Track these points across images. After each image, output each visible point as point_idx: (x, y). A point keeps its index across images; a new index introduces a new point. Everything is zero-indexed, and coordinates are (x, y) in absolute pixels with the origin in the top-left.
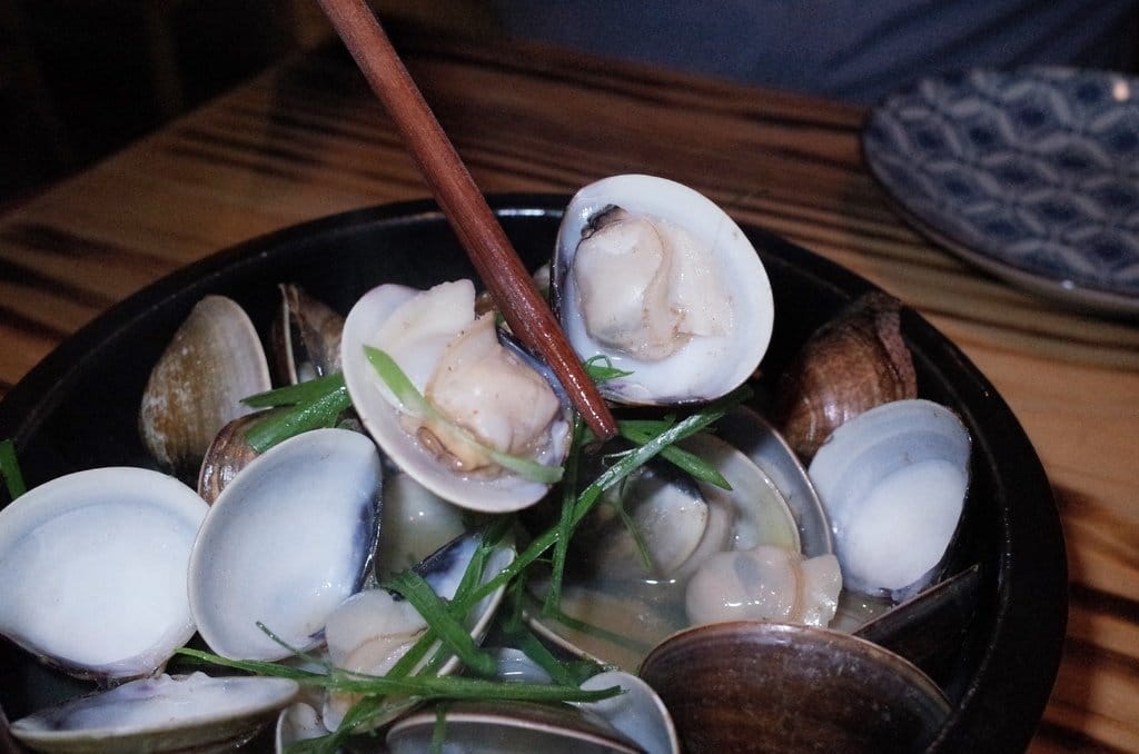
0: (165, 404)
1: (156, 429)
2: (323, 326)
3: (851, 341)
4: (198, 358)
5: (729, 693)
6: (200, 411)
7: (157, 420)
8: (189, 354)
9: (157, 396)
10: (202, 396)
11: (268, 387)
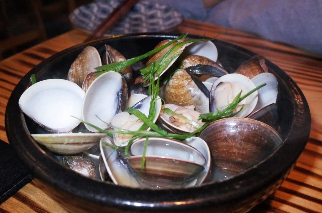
0: (74, 71)
1: (72, 77)
2: (115, 54)
3: (252, 65)
4: (83, 59)
5: (224, 137)
6: (83, 72)
7: (72, 75)
8: (81, 59)
9: (72, 69)
10: (84, 69)
11: (101, 65)
